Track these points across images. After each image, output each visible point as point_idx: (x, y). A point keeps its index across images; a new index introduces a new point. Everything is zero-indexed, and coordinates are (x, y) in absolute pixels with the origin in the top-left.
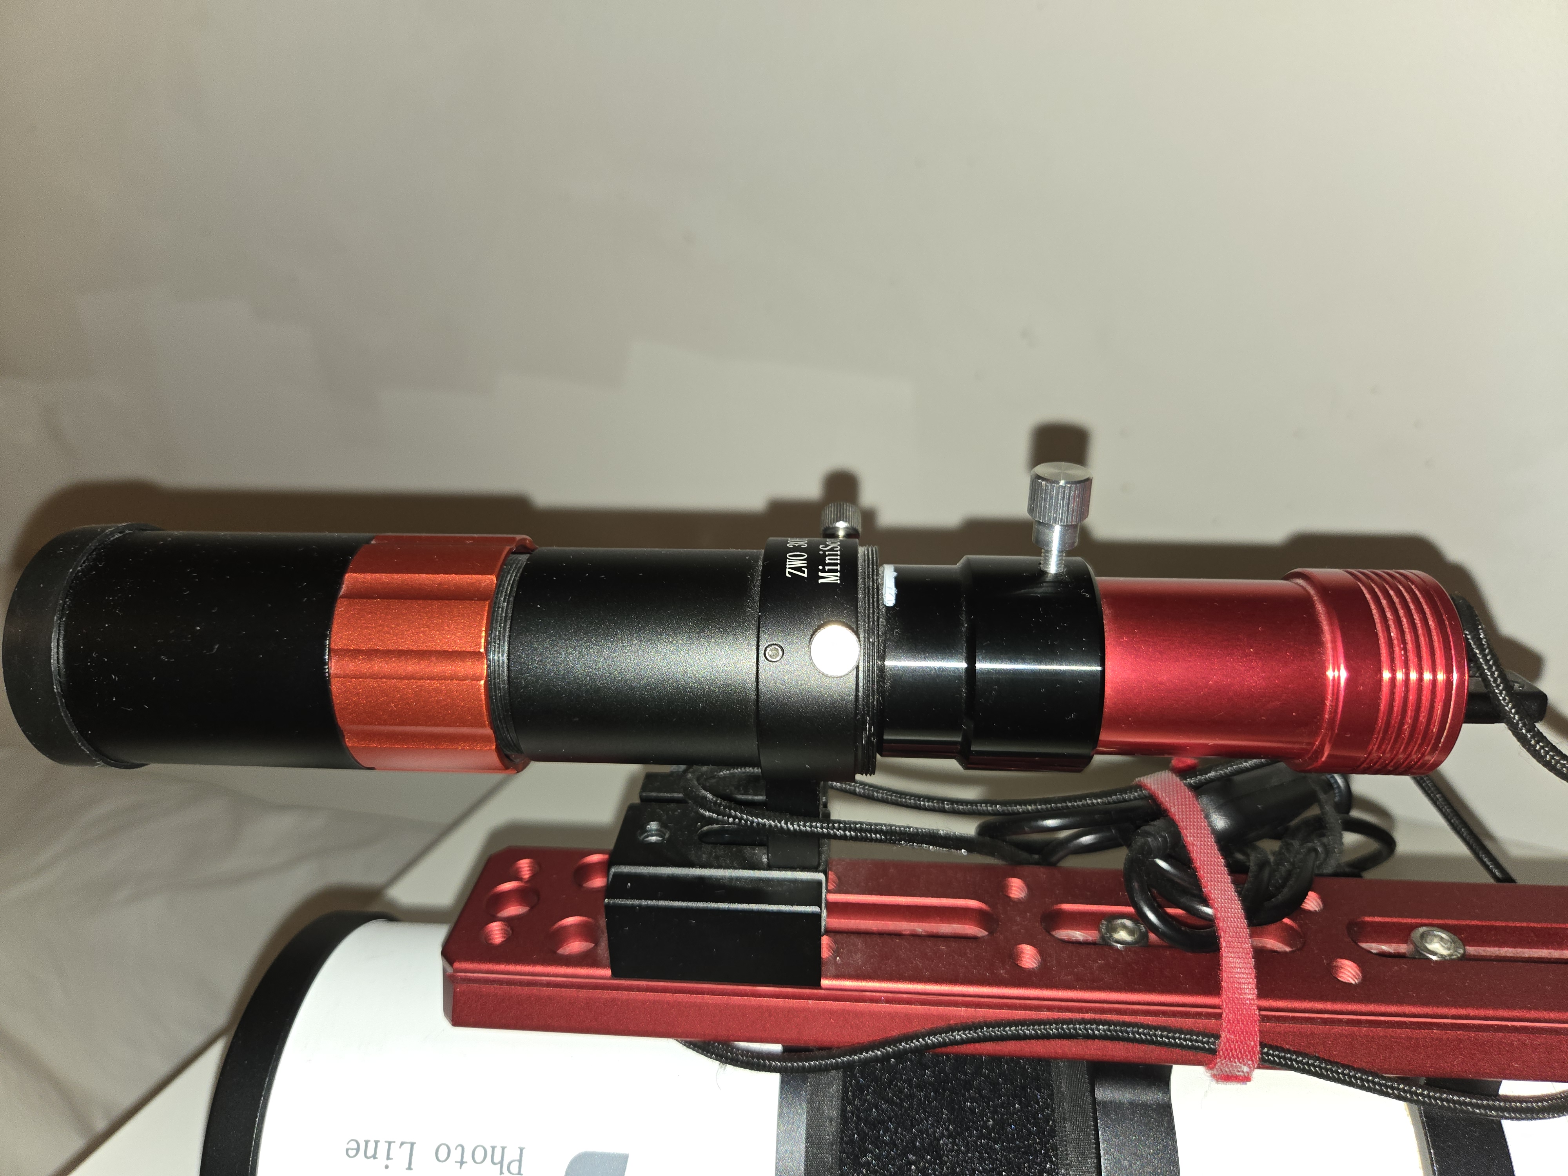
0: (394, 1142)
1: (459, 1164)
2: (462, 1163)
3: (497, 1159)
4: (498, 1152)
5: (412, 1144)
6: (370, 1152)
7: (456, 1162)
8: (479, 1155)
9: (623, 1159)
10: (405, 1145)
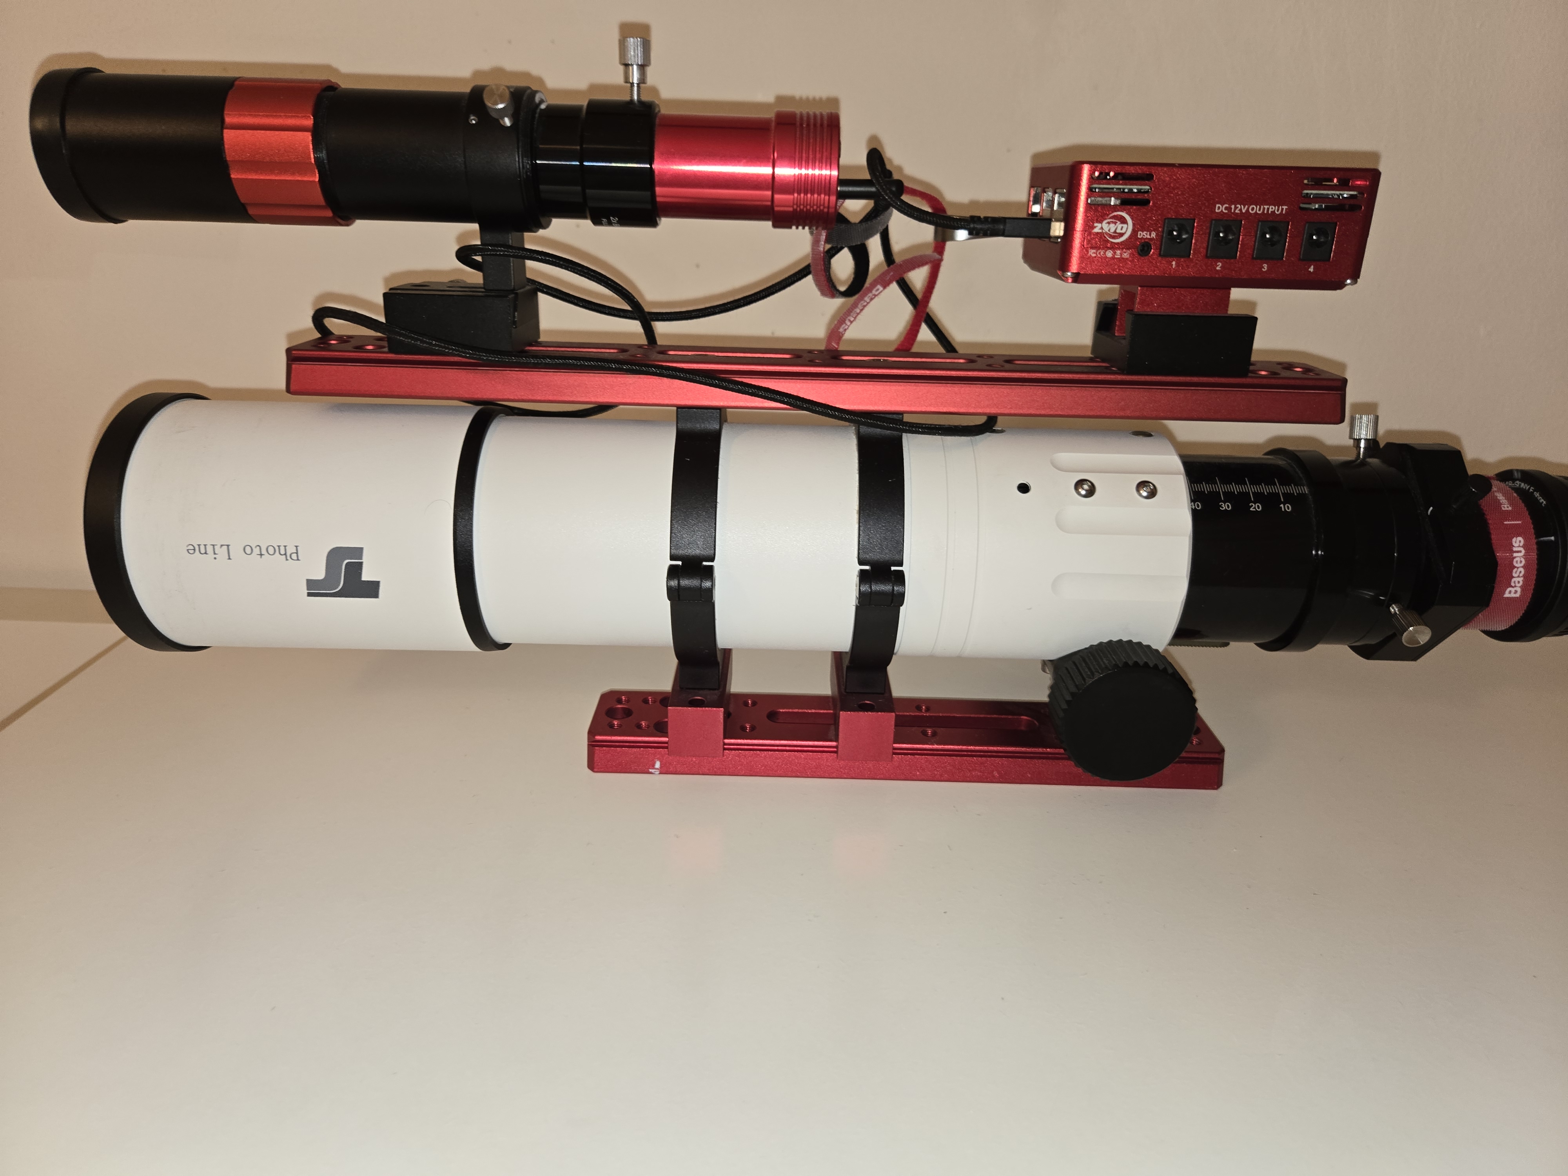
0: (216, 545)
1: (259, 553)
2: (261, 555)
3: (283, 552)
4: (282, 549)
5: (228, 546)
6: (203, 551)
7: (258, 555)
8: (271, 550)
9: (361, 549)
10: (223, 547)
